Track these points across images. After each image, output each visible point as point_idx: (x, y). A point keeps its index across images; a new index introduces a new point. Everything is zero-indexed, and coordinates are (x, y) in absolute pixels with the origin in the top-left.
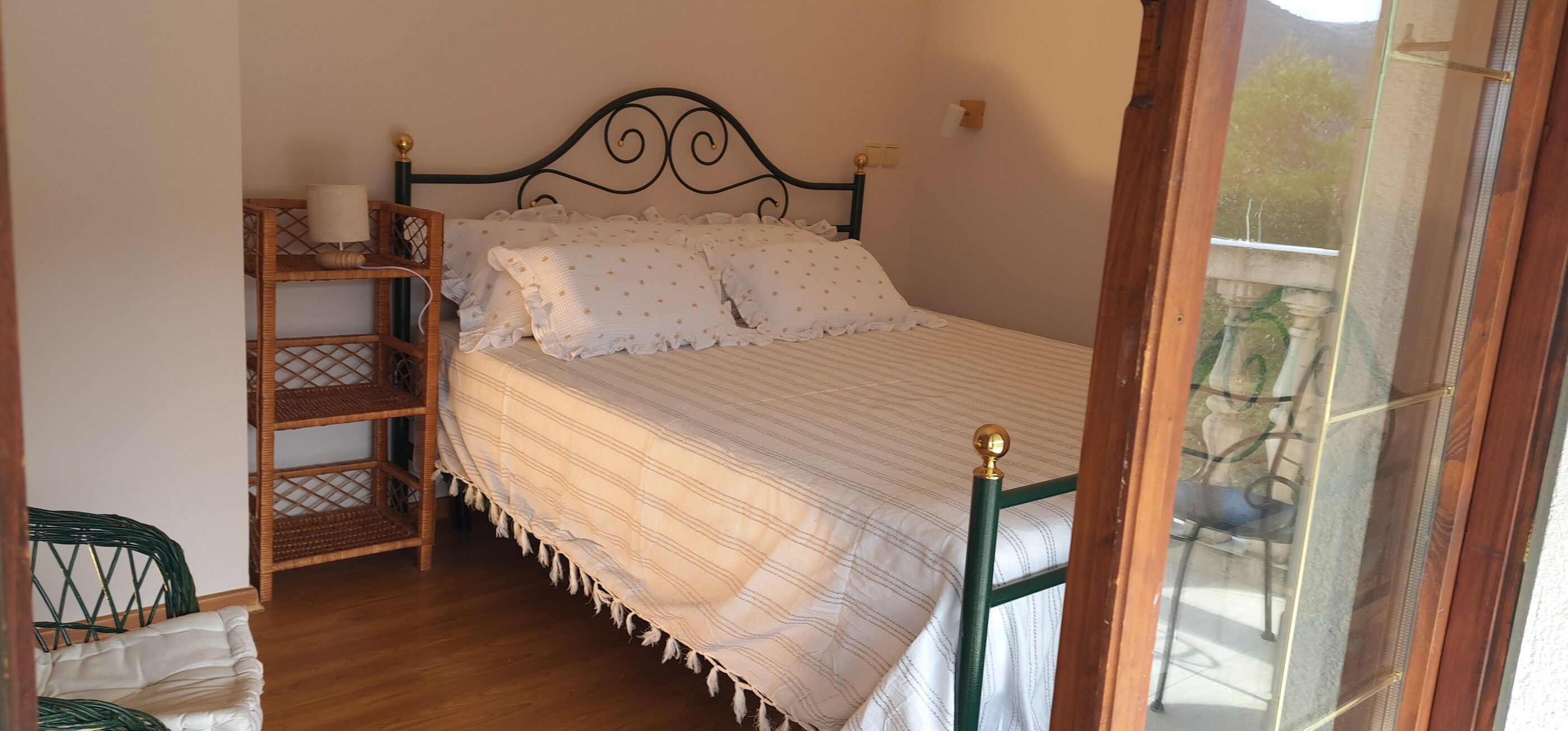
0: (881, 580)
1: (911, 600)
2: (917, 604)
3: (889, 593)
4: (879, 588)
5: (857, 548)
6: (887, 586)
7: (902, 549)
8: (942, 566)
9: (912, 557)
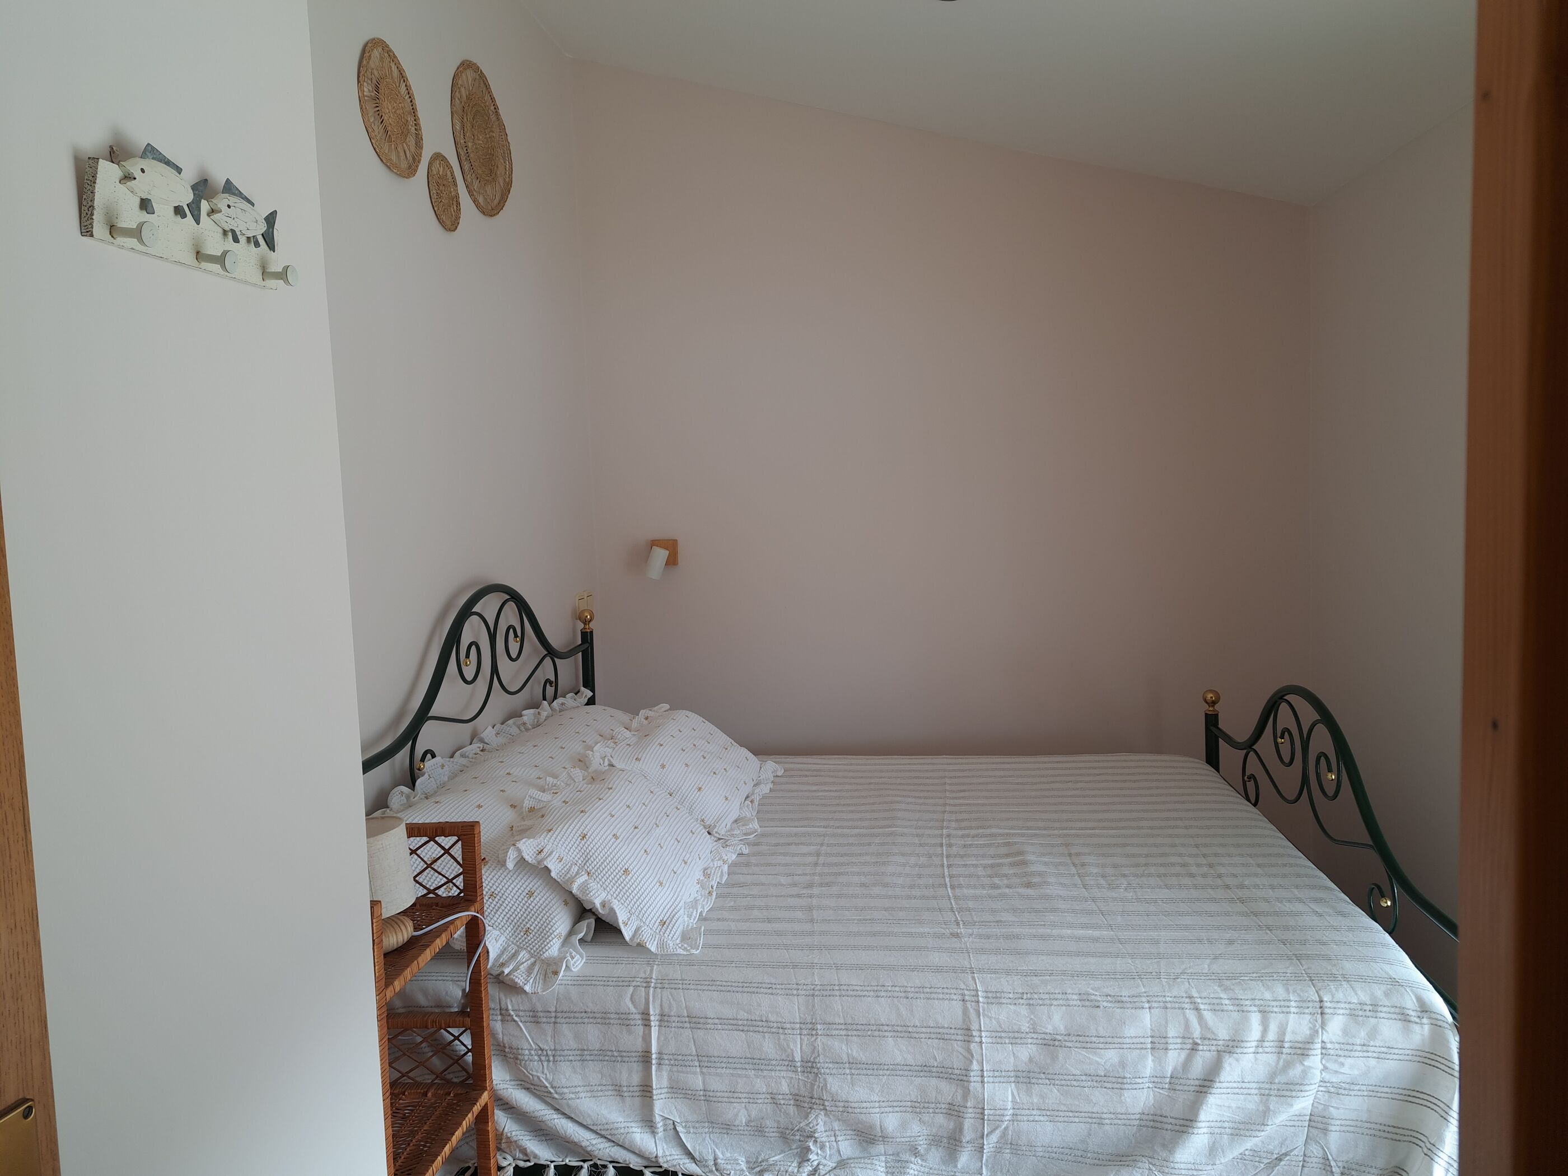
0: (1361, 1054)
1: (1400, 1060)
2: (1407, 1060)
3: (1373, 1062)
4: (1361, 1063)
5: (1322, 1033)
6: (1368, 1057)
7: (1376, 1017)
8: (1430, 1018)
9: (1390, 1021)
